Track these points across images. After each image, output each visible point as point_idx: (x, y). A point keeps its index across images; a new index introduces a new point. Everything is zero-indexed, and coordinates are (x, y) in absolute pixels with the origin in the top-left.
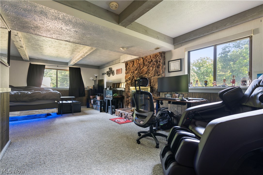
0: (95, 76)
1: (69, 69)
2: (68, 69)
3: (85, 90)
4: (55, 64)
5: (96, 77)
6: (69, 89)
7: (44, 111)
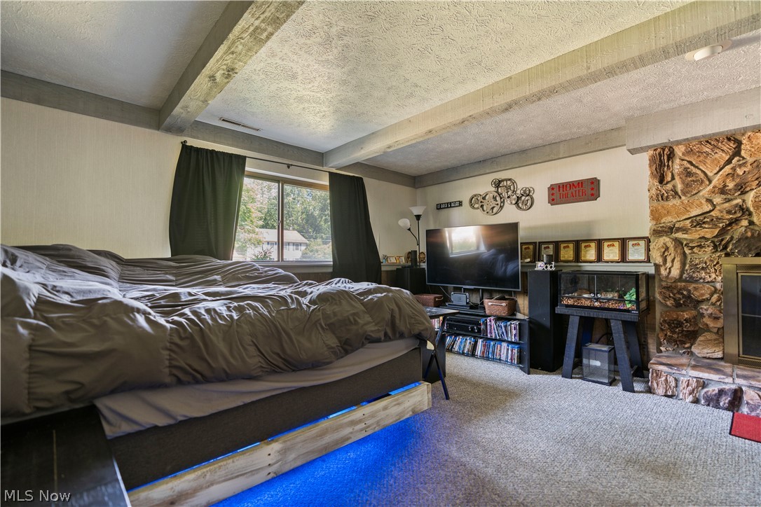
0: (412, 213)
1: (327, 183)
2: (325, 181)
3: (383, 269)
4: (279, 156)
5: (418, 217)
6: (334, 266)
7: (385, 408)
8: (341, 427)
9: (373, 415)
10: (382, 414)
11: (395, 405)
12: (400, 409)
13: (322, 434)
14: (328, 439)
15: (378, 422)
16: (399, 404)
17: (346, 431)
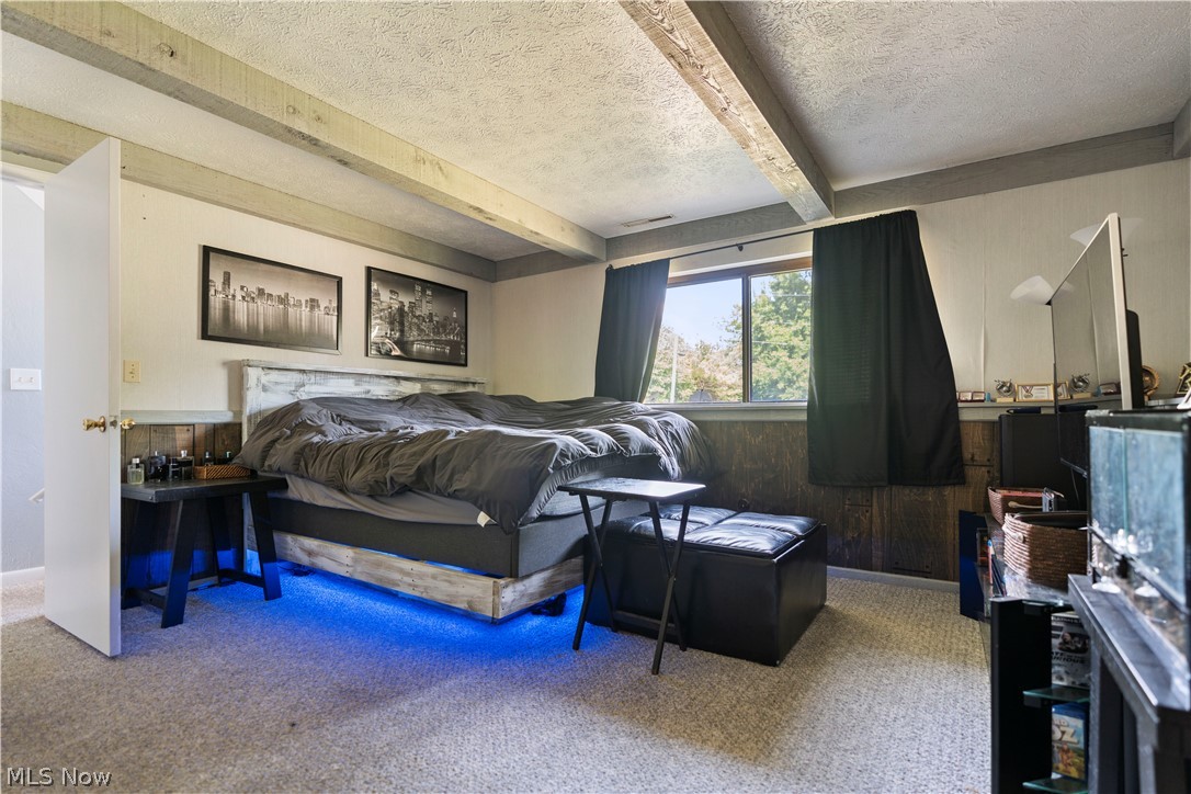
7: (434, 577)
8: (390, 568)
9: (421, 576)
10: (430, 582)
11: (446, 581)
12: (452, 590)
13: (378, 565)
14: (382, 572)
15: (426, 588)
16: (449, 582)
17: (397, 576)
